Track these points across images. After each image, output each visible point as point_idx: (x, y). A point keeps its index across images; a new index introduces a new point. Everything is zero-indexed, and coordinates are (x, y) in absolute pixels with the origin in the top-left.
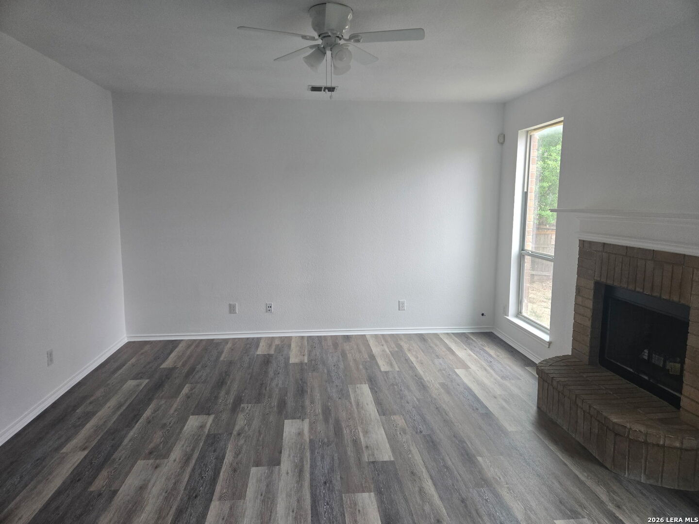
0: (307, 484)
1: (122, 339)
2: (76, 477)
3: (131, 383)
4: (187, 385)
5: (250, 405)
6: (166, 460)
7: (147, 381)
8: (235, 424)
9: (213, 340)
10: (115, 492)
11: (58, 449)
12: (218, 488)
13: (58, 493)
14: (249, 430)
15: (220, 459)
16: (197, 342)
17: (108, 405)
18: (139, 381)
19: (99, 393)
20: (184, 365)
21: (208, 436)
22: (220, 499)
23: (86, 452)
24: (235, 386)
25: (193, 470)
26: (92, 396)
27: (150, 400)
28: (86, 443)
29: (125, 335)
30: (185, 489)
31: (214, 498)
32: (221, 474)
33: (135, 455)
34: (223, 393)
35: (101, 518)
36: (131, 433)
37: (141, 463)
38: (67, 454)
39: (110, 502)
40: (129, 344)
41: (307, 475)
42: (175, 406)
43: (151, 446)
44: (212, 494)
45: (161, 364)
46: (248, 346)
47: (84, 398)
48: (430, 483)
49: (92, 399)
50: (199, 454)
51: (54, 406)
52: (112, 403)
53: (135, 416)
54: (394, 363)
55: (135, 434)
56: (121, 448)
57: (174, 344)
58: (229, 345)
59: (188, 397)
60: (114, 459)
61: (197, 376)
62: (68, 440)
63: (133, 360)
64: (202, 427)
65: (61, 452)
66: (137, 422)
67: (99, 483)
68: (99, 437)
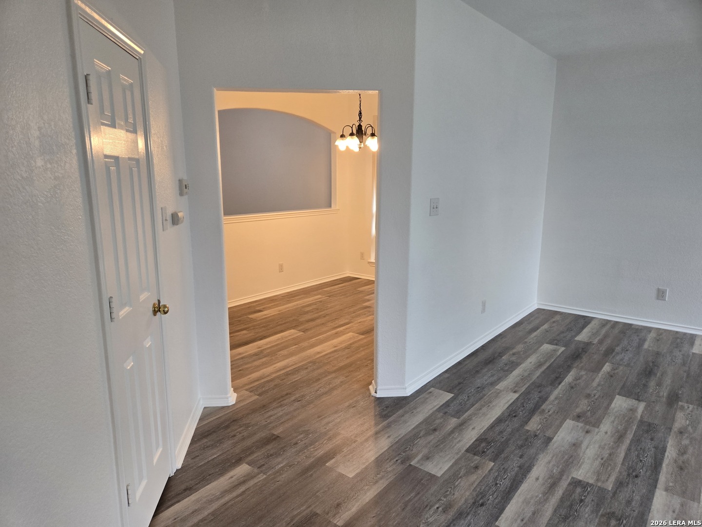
1: (533, 304)
2: (511, 413)
3: (547, 347)
4: (607, 364)
5: (691, 407)
6: (597, 430)
7: (563, 349)
8: (674, 420)
9: (631, 325)
10: (549, 440)
11: (493, 384)
12: (662, 478)
13: (499, 421)
14: (694, 432)
15: (661, 451)
16: (612, 323)
17: (529, 360)
18: (555, 346)
19: (520, 348)
20: (601, 342)
21: (641, 422)
22: (666, 490)
23: (516, 395)
24: (668, 381)
25: (629, 449)
26: (513, 348)
27: (569, 368)
28: (515, 387)
29: (536, 302)
30: (622, 464)
31: (658, 486)
32: (664, 465)
33: (563, 413)
34: (652, 383)
35: (541, 456)
36: (556, 393)
37: (569, 423)
38: (501, 391)
39: (547, 446)
40: (539, 311)
42: (597, 380)
43: (578, 410)
44: (656, 481)
45: (575, 336)
46: (679, 340)
47: (506, 349)
49: (514, 351)
50: (634, 436)
51: (483, 348)
52: (532, 360)
53: (557, 378)
55: (559, 394)
56: (547, 402)
57: (585, 321)
58: (652, 335)
59: (611, 375)
60: (543, 411)
61: (618, 358)
62: (499, 380)
63: (546, 326)
64: (633, 410)
65: (496, 387)
66: (560, 384)
67: (533, 425)
68: (526, 386)
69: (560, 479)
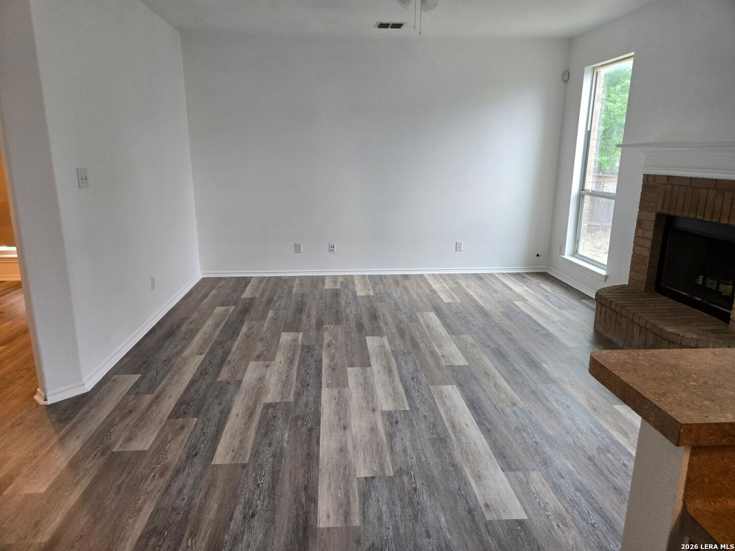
0: (397, 379)
1: (197, 275)
2: (202, 372)
3: (219, 309)
4: (270, 311)
5: (331, 326)
6: (273, 362)
7: (233, 307)
8: (323, 339)
9: (280, 277)
10: (240, 382)
11: (179, 353)
12: (324, 380)
13: (193, 382)
14: (337, 342)
15: (319, 362)
16: (267, 278)
17: (207, 324)
18: (226, 307)
19: (195, 315)
20: (262, 295)
21: (303, 346)
22: (328, 387)
23: (203, 356)
24: (314, 312)
25: (299, 368)
26: (190, 317)
27: (242, 322)
28: (200, 350)
29: (200, 273)
30: (297, 380)
31: (323, 386)
32: (323, 371)
33: (246, 358)
34: (304, 317)
35: (236, 397)
36: (236, 344)
37: (252, 364)
38: (188, 357)
39: (239, 388)
40: (204, 280)
41: (396, 374)
42: (266, 325)
43: (257, 353)
44: (321, 383)
45: (241, 295)
46: (315, 282)
47: (183, 320)
48: (502, 380)
49: (190, 320)
50: (300, 358)
51: (160, 324)
52: (210, 323)
53: (234, 332)
54: (455, 296)
55: (239, 344)
56: (231, 354)
57: (246, 281)
58: (297, 282)
59: (275, 319)
60: (229, 361)
61: (277, 305)
62: (184, 348)
63: (214, 292)
64: (295, 340)
65: (183, 355)
66: (238, 336)
67: (224, 375)
68: (210, 346)
69: (255, 408)
